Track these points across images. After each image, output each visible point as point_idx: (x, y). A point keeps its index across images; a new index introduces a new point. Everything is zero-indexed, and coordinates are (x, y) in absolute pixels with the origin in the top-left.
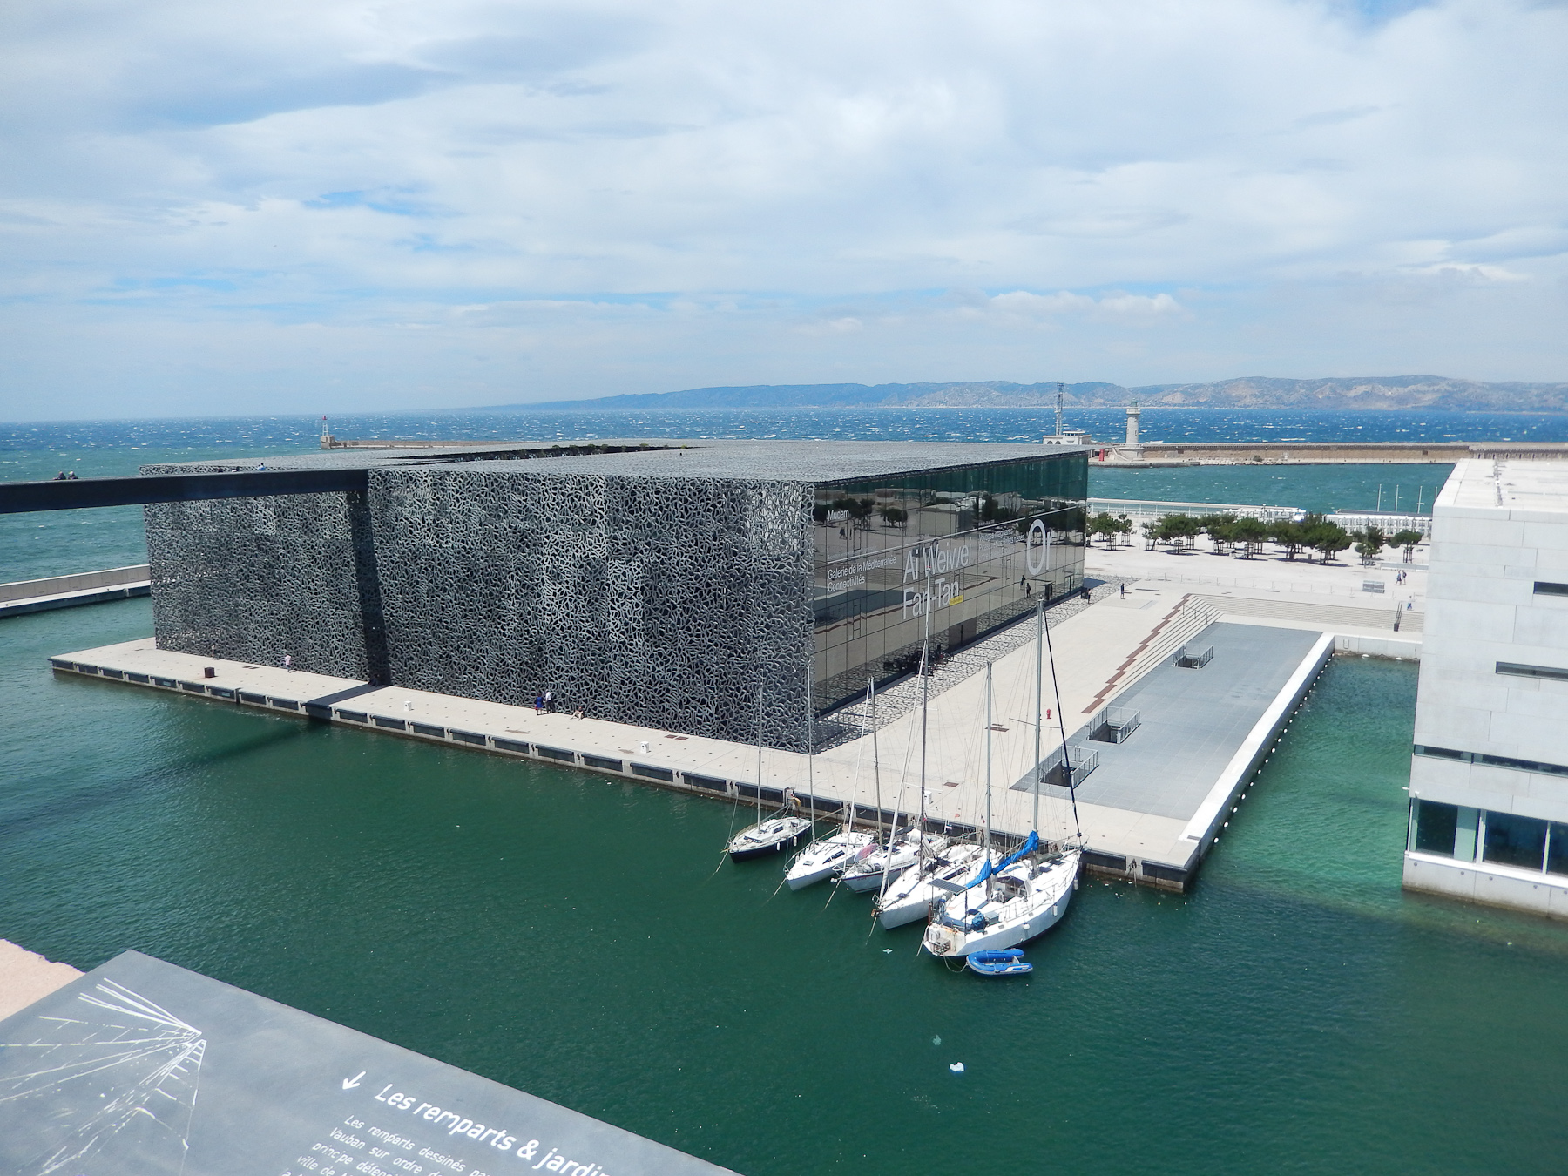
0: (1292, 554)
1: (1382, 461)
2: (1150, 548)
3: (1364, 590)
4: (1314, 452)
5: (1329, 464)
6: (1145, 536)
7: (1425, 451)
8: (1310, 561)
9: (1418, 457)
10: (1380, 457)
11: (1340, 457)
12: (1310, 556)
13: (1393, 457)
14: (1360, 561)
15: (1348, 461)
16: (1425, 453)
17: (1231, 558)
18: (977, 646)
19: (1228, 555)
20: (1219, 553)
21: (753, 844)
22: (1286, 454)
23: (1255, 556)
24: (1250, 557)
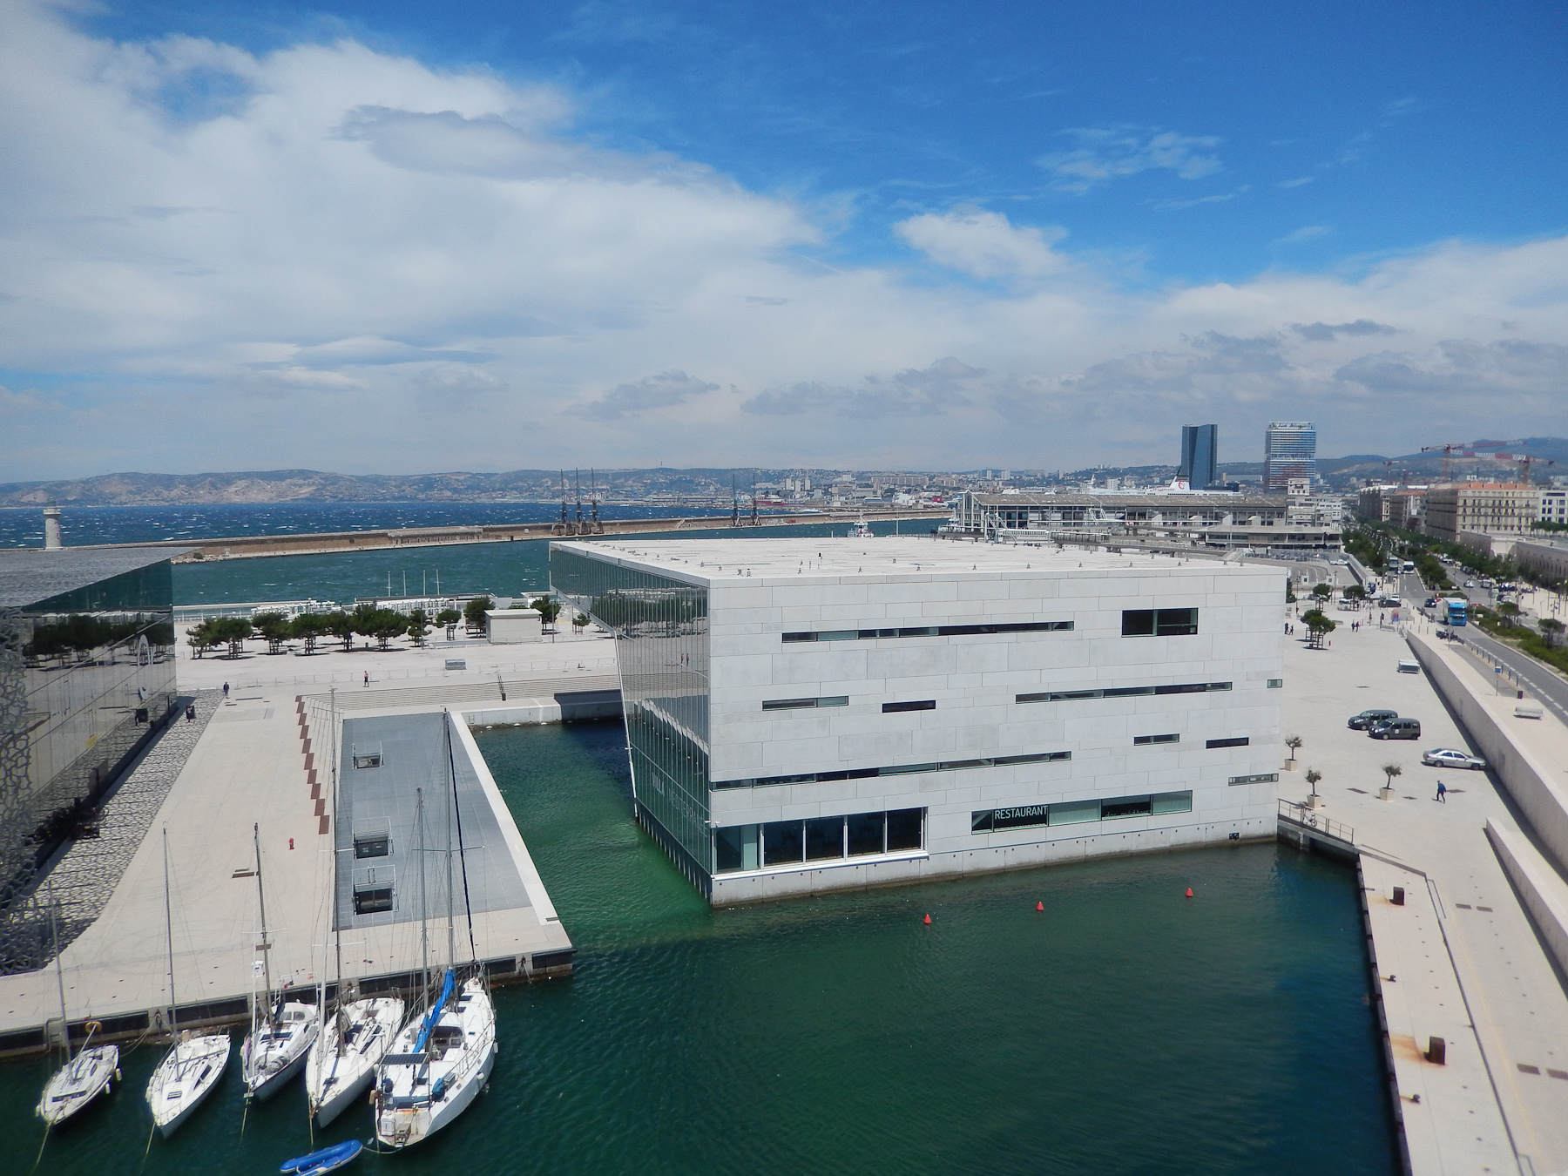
0: (347, 645)
1: (317, 551)
2: (197, 656)
3: (449, 669)
4: (252, 546)
5: (270, 557)
6: (190, 643)
7: (352, 540)
8: (367, 649)
9: (345, 546)
10: (315, 548)
11: (276, 550)
12: (367, 644)
13: (324, 546)
14: (413, 643)
15: (287, 553)
16: (352, 542)
17: (290, 656)
18: (119, 792)
19: (284, 653)
20: (274, 652)
21: (81, 1099)
22: (227, 549)
23: (315, 651)
24: (311, 652)
